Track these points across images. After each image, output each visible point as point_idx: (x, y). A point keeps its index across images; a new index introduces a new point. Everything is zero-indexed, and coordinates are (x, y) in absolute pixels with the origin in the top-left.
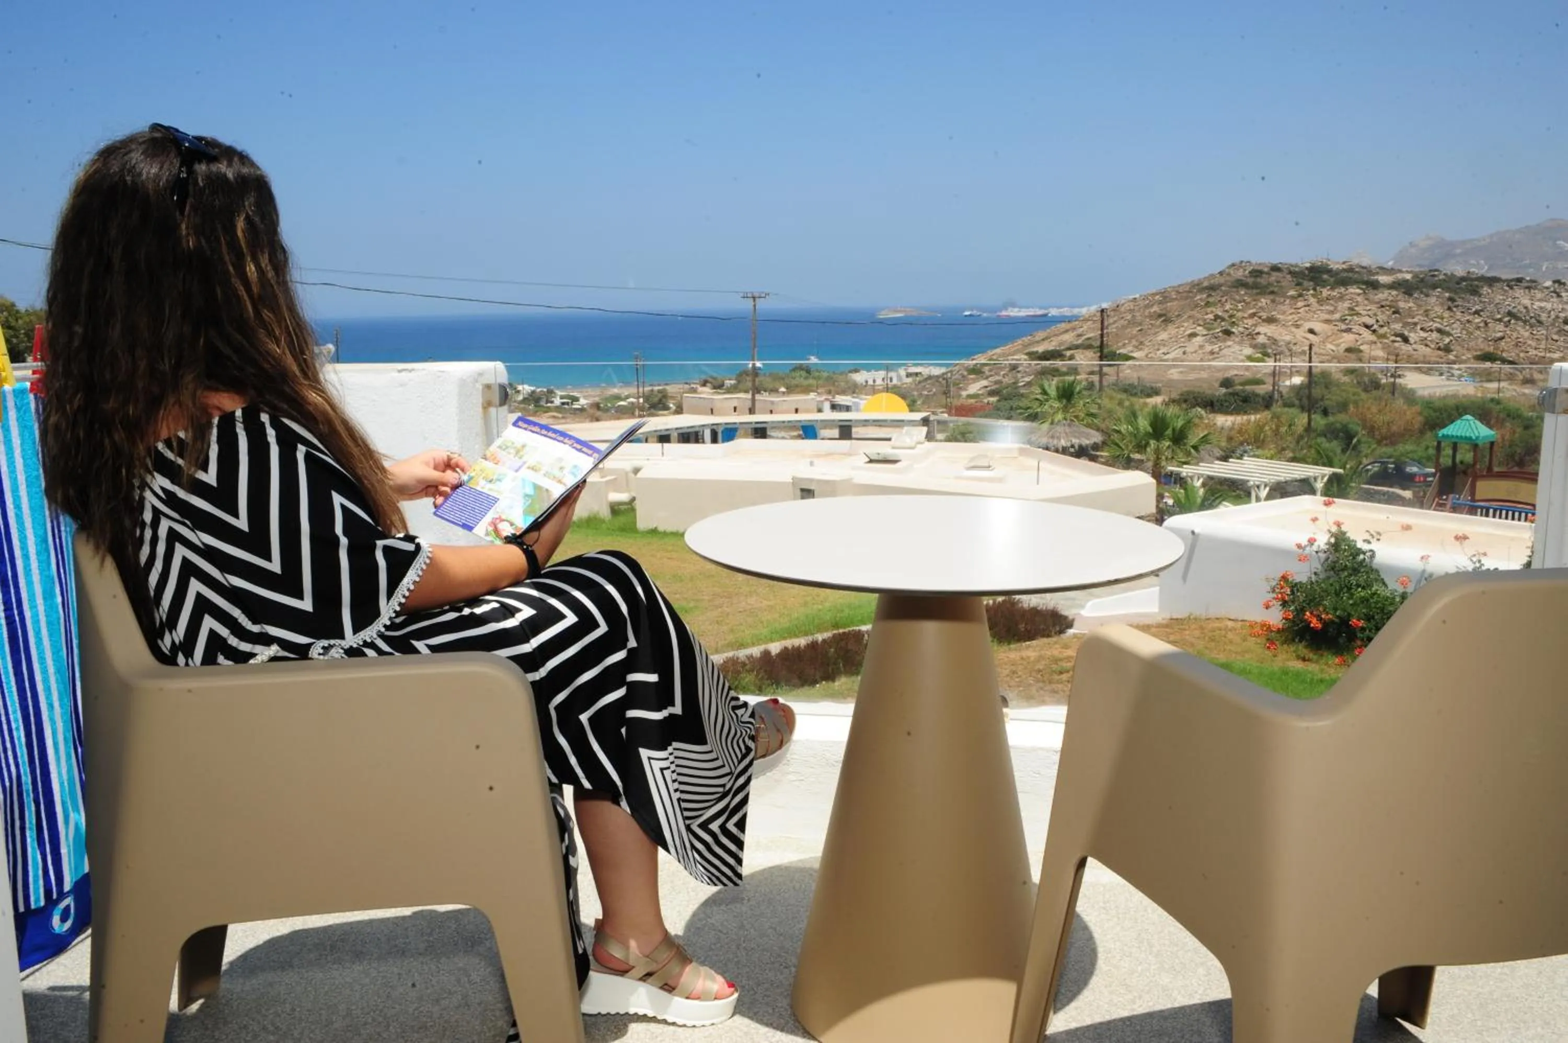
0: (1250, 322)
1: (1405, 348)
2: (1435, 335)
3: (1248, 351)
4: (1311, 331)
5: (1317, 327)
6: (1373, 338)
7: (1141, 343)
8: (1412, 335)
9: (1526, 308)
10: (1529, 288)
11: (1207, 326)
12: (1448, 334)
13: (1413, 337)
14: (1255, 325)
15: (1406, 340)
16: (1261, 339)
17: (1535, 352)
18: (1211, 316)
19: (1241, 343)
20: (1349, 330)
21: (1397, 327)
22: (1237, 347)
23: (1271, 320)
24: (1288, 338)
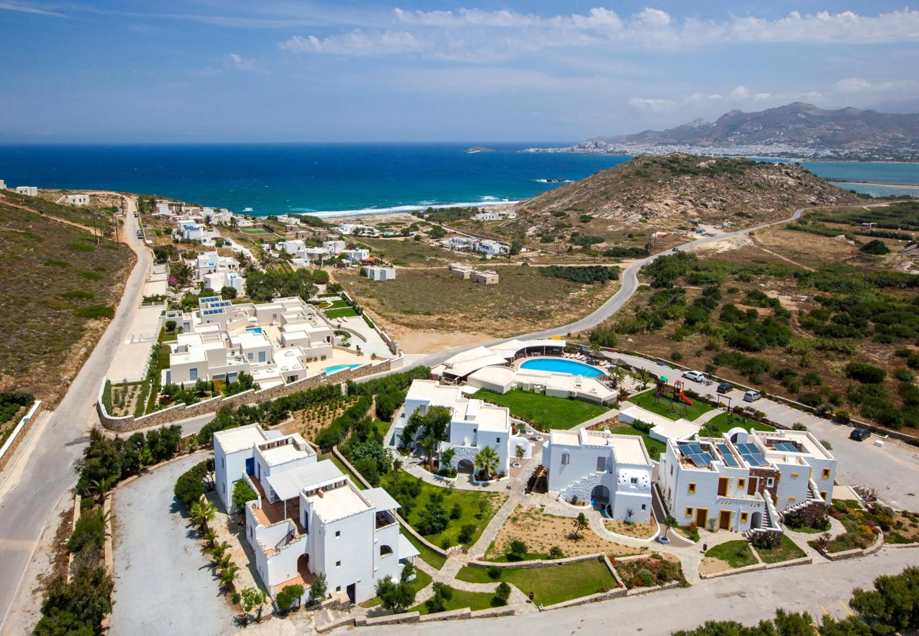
0: (641, 201)
1: (705, 211)
2: (719, 202)
3: (640, 217)
4: (667, 205)
5: (669, 202)
6: (693, 207)
7: (597, 210)
8: (709, 203)
9: (764, 179)
10: (767, 168)
11: (624, 203)
12: (725, 202)
13: (710, 204)
14: (643, 203)
15: (706, 206)
16: (646, 210)
17: (762, 209)
18: (625, 198)
19: (637, 212)
20: (682, 203)
21: (703, 199)
22: (635, 215)
23: (650, 200)
24: (657, 209)
